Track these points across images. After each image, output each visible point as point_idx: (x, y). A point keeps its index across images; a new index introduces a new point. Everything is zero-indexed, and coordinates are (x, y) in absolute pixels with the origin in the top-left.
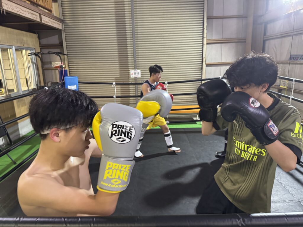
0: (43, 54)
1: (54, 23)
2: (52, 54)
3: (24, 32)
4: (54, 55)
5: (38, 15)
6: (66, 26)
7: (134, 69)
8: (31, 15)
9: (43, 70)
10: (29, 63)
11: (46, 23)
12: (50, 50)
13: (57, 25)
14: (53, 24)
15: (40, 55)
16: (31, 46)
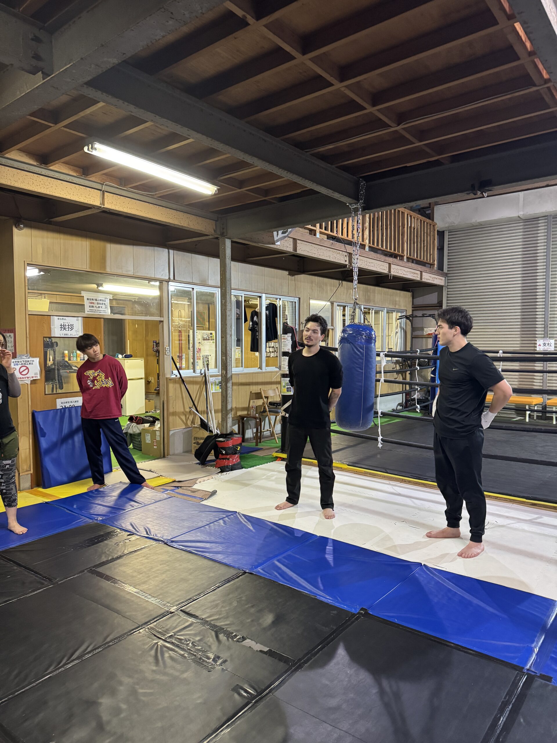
0: (416, 316)
1: (435, 280)
2: (426, 316)
3: (398, 291)
4: (430, 318)
5: (419, 273)
6: (450, 281)
7: (544, 337)
8: (412, 275)
9: (412, 338)
10: (397, 328)
11: (426, 281)
12: (425, 312)
13: (438, 280)
15: (411, 318)
16: (403, 308)
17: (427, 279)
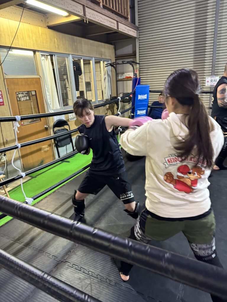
0: (119, 64)
2: (125, 63)
3: (103, 44)
4: (128, 64)
5: (115, 22)
6: (140, 34)
7: (211, 75)
8: (110, 23)
9: (117, 82)
10: (105, 75)
13: (132, 33)
14: (129, 32)
15: (115, 66)
16: (108, 58)
17: (123, 30)
